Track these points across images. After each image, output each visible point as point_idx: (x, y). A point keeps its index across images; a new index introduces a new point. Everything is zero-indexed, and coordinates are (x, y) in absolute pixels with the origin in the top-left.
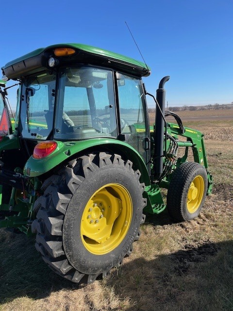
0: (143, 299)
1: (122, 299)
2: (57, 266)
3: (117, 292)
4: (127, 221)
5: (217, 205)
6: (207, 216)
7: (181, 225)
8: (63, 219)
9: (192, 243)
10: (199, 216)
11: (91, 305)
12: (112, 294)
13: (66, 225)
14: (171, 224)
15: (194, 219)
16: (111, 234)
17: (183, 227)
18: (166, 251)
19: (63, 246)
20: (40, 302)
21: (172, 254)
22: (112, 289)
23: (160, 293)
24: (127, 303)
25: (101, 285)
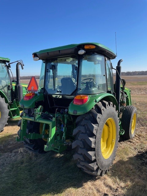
0: (136, 180)
1: (125, 181)
2: (92, 166)
3: (120, 179)
4: (113, 140)
5: (141, 129)
6: (139, 136)
7: (129, 141)
8: (96, 138)
9: (141, 150)
10: (135, 136)
11: (110, 187)
12: (118, 180)
13: (97, 141)
14: (124, 141)
15: (134, 138)
16: (106, 147)
17: (131, 142)
18: (131, 155)
19: (95, 154)
20: (80, 189)
21: (135, 157)
22: (117, 178)
23: (142, 176)
24: (129, 183)
25: (108, 176)
